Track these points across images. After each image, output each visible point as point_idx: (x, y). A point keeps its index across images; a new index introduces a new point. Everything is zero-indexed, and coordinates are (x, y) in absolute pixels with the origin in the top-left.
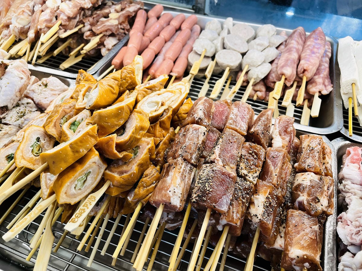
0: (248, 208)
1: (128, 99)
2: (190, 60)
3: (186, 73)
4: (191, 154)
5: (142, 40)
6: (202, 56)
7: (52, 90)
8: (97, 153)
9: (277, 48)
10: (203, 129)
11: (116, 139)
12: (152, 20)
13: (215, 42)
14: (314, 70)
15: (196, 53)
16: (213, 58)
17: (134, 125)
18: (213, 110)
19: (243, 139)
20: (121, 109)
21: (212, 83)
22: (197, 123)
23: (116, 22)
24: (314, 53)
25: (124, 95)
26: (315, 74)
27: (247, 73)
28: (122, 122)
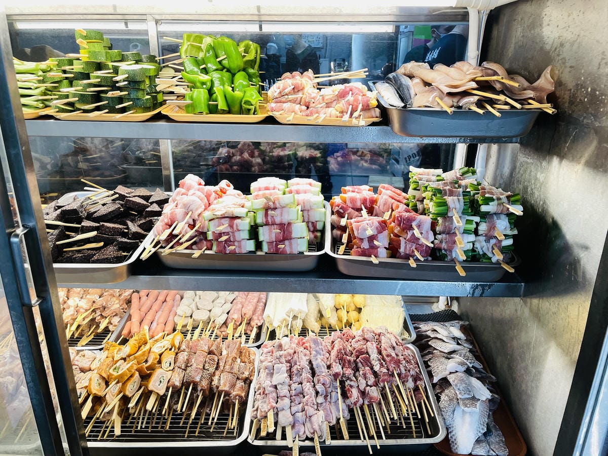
0: (211, 383)
1: (145, 349)
2: (176, 321)
3: (174, 330)
4: (182, 365)
5: (140, 315)
6: (184, 317)
7: (88, 358)
8: (137, 372)
9: (231, 303)
10: (186, 353)
11: (145, 365)
12: (144, 298)
13: (191, 306)
14: (251, 313)
15: (179, 315)
16: (191, 316)
17: (152, 357)
18: (191, 344)
19: (206, 354)
20: (145, 351)
21: (192, 334)
22: (183, 351)
23: (118, 306)
24: (250, 303)
25: (142, 347)
26: (253, 314)
27: (214, 322)
28: (146, 358)
